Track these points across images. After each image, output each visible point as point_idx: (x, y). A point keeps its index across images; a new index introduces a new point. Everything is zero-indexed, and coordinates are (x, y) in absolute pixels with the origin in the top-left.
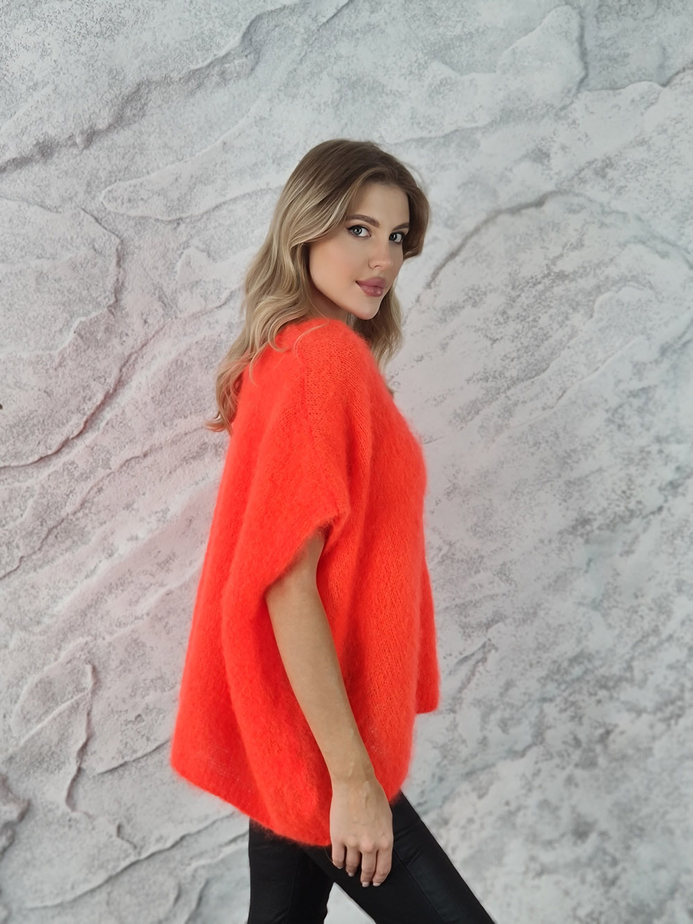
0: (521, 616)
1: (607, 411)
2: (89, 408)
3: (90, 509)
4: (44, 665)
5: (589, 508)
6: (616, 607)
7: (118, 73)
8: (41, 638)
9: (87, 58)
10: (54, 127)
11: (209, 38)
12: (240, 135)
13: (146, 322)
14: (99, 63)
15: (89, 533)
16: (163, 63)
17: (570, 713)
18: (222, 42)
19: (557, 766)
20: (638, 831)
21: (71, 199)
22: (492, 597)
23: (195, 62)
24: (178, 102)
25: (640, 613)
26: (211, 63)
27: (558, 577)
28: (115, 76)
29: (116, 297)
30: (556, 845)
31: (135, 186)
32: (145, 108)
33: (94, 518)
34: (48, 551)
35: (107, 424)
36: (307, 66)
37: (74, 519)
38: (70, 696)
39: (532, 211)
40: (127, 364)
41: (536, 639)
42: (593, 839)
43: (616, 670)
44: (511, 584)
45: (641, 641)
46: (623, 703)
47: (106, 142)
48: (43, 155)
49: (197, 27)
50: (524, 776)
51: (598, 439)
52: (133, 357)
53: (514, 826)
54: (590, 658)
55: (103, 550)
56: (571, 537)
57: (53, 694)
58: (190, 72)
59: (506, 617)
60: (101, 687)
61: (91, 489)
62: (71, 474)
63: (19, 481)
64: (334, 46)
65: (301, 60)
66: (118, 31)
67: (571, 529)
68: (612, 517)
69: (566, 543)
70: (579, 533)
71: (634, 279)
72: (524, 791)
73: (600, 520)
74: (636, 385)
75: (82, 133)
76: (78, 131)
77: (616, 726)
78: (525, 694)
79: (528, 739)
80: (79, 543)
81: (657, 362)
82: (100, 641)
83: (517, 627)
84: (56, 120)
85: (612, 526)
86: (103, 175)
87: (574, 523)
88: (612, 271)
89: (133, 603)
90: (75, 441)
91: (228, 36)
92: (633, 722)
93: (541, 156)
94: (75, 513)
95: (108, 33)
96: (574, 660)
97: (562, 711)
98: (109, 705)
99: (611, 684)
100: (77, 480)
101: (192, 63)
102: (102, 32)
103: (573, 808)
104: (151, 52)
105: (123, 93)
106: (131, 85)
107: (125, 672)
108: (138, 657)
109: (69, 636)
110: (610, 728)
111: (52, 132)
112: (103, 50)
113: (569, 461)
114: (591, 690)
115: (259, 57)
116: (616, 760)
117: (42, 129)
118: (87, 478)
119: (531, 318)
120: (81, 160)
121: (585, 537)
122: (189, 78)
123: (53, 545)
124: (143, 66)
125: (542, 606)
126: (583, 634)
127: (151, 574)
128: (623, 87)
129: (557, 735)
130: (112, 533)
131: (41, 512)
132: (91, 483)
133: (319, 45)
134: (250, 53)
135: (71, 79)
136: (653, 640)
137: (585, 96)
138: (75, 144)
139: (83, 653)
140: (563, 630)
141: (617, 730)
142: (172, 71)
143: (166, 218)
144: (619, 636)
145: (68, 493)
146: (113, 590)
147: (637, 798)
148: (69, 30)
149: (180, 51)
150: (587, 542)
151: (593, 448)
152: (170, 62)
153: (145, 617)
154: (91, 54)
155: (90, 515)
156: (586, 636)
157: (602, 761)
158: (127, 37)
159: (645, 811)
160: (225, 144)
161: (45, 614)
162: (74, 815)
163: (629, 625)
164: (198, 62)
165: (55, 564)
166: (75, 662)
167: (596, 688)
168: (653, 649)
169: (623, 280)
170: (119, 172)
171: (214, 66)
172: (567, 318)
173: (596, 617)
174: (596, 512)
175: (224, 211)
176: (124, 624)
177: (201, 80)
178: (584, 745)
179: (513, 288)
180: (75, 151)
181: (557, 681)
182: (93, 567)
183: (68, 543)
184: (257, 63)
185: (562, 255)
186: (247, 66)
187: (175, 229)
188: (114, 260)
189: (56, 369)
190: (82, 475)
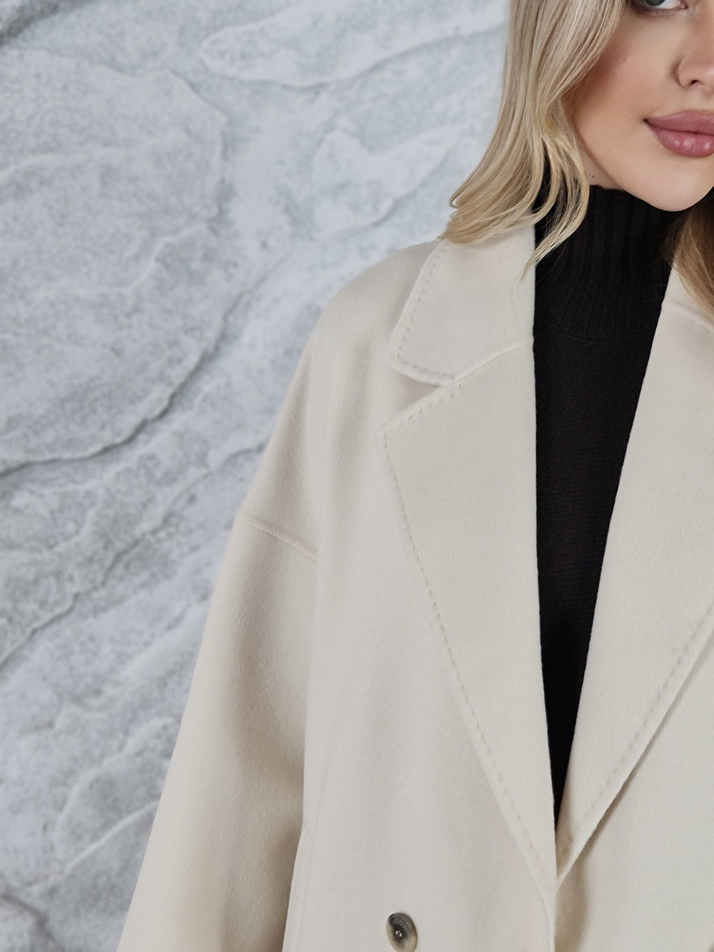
2: (178, 374)
3: (177, 526)
4: (103, 756)
8: (100, 716)
13: (264, 245)
15: (174, 562)
21: (155, 54)
29: (220, 207)
31: (252, 34)
33: (183, 539)
34: (114, 587)
35: (205, 400)
37: (153, 541)
38: (139, 805)
40: (235, 307)
52: (245, 299)
55: (194, 590)
57: (116, 800)
61: (179, 496)
62: (149, 474)
63: (74, 482)
80: (161, 577)
86: (204, 16)
90: (157, 424)
94: (154, 532)
100: (158, 483)
109: (141, 714)
118: (174, 480)
123: (121, 579)
130: (208, 564)
131: (104, 529)
132: (178, 488)
143: (298, 83)
145: (145, 502)
155: (176, 536)
161: (108, 680)
165: (125, 606)
170: (229, 11)
175: (387, 74)
182: (178, 614)
183: (144, 576)
187: (312, 101)
188: (218, 148)
189: (128, 316)
190: (166, 475)
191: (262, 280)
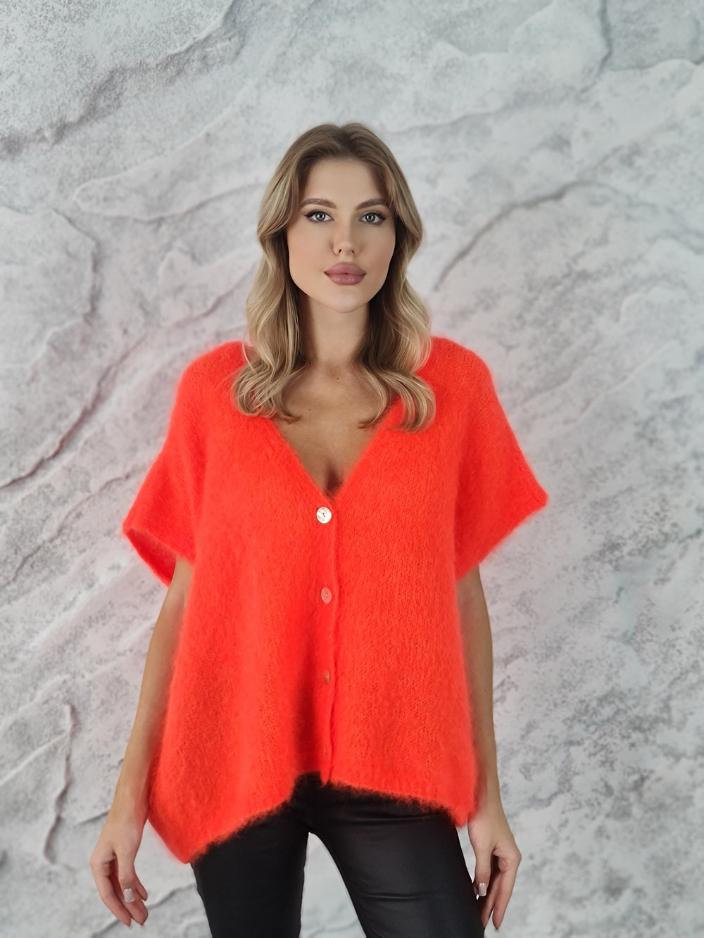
0: (544, 651)
1: (637, 424)
2: (65, 426)
3: (68, 536)
4: (19, 705)
5: (618, 531)
6: (651, 641)
7: (88, 61)
8: (15, 676)
9: (55, 44)
10: (21, 121)
11: (188, 20)
12: (225, 125)
13: (125, 332)
14: (68, 50)
15: (67, 561)
16: (138, 49)
17: (599, 757)
18: (202, 24)
19: (587, 816)
20: (676, 889)
21: (41, 199)
22: (511, 630)
23: (172, 47)
24: (156, 92)
25: (677, 648)
26: (191, 47)
27: (585, 608)
28: (86, 64)
29: (92, 304)
30: (586, 903)
31: (111, 183)
32: (121, 98)
33: (73, 545)
34: (23, 582)
35: (86, 443)
36: (298, 49)
37: (51, 547)
38: (46, 739)
39: (549, 205)
40: (107, 378)
41: (561, 676)
42: (627, 896)
43: (652, 709)
44: (531, 616)
45: (678, 678)
46: (659, 746)
47: (79, 136)
48: (10, 151)
49: (174, 9)
50: (549, 826)
51: (626, 456)
52: (112, 371)
53: (539, 882)
54: (622, 697)
55: (83, 581)
56: (598, 563)
57: (29, 737)
58: (167, 59)
59: (527, 652)
60: (81, 729)
61: (70, 513)
62: (47, 498)
64: (327, 26)
65: (291, 43)
66: (87, 13)
67: (598, 556)
68: (644, 541)
69: (592, 571)
70: (607, 559)
71: (666, 278)
72: (550, 844)
73: (630, 546)
74: (669, 395)
75: (51, 126)
76: (46, 124)
77: (652, 772)
78: (549, 736)
79: (553, 786)
80: (57, 573)
81: (692, 369)
82: (79, 679)
83: (539, 662)
84: (21, 113)
85: (644, 551)
86: (76, 172)
87: (601, 548)
88: (641, 270)
89: (115, 638)
90: (51, 462)
91: (208, 17)
92: (671, 767)
93: (560, 143)
94: (52, 540)
95: (77, 17)
96: (603, 700)
97: (591, 755)
98: (90, 749)
99: (646, 726)
100: (53, 505)
101: (169, 47)
102: (70, 16)
103: (605, 862)
104: (125, 36)
105: (95, 82)
106: (103, 72)
107: (106, 712)
108: (122, 696)
109: (46, 673)
110: (645, 774)
111: (18, 126)
112: (72, 35)
113: (594, 480)
114: (623, 732)
115: (244, 40)
116: (652, 809)
117: (7, 122)
118: (65, 502)
119: (550, 323)
120: (51, 156)
121: (614, 563)
122: (167, 65)
123: (28, 575)
124: (116, 51)
125: (567, 640)
126: (614, 670)
127: (134, 607)
128: (652, 65)
129: (585, 783)
130: (93, 562)
131: (14, 540)
132: (69, 507)
133: (310, 25)
134: (234, 36)
135: (37, 67)
136: (693, 678)
137: (609, 77)
138: (43, 139)
139: (60, 693)
140: (591, 666)
141: (653, 777)
142: (148, 57)
143: (146, 218)
144: (655, 673)
145: (44, 518)
146: (93, 624)
147: (676, 851)
148: (34, 15)
149: (156, 34)
150: (617, 568)
151: (622, 465)
152: (145, 47)
153: (128, 653)
154: (59, 40)
155: (68, 542)
156: (617, 673)
157: (636, 811)
158: (97, 21)
159: (685, 866)
160: (208, 135)
161: (20, 650)
162: (54, 868)
163: (665, 660)
164: (176, 47)
165: (31, 595)
166: (52, 703)
167: (630, 731)
168: (692, 687)
169: (653, 280)
170: (94, 168)
171: (194, 50)
172: (590, 322)
173: (629, 652)
174: (626, 535)
175: (209, 210)
176: (106, 661)
177: (181, 66)
178: (616, 793)
179: (531, 289)
180: (45, 146)
181: (585, 722)
182: (71, 599)
183: (45, 572)
184: (242, 47)
185: (583, 254)
186: (231, 49)
187: (156, 230)
188: (90, 265)
189: (28, 384)
190: (59, 498)
191: (125, 357)
